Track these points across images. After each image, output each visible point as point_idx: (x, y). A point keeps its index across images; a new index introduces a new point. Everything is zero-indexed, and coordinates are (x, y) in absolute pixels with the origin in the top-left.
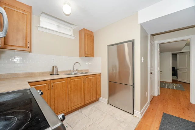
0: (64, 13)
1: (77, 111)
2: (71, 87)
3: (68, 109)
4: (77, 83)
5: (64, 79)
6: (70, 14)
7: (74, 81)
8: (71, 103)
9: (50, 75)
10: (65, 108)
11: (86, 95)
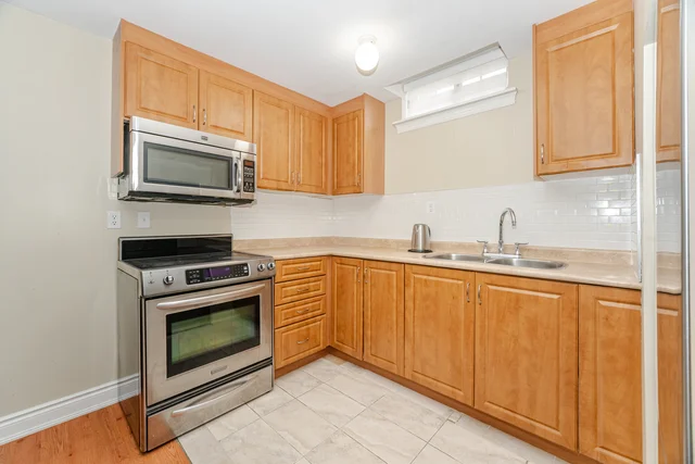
0: (358, 68)
1: (446, 408)
3: (404, 367)
5: (394, 266)
7: (426, 281)
8: (414, 354)
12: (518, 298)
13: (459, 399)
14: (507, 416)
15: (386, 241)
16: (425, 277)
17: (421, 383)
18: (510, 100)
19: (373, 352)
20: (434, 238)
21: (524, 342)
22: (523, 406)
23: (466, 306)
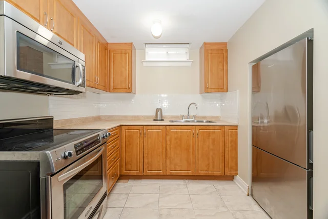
1: (182, 180)
2: (171, 141)
3: (166, 170)
4: (181, 136)
6: (161, 35)
7: (176, 132)
8: (171, 163)
9: (154, 120)
10: (161, 168)
11: (198, 160)
12: (209, 133)
13: (190, 174)
14: (206, 173)
15: (138, 116)
16: (175, 130)
17: (174, 174)
18: (189, 64)
19: (149, 169)
20: (164, 114)
21: (211, 147)
22: (211, 168)
23: (192, 139)
